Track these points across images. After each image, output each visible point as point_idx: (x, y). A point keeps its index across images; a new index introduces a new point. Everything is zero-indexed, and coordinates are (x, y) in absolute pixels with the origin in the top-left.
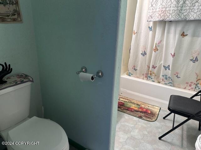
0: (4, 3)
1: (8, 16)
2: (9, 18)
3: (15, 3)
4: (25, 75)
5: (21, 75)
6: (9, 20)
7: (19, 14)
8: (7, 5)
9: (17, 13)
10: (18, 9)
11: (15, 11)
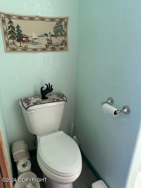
0: (56, 36)
1: (57, 46)
2: (58, 47)
3: (64, 34)
4: (63, 94)
5: (60, 94)
6: (58, 49)
7: (66, 44)
8: (58, 37)
9: (65, 43)
10: (66, 40)
11: (63, 41)
